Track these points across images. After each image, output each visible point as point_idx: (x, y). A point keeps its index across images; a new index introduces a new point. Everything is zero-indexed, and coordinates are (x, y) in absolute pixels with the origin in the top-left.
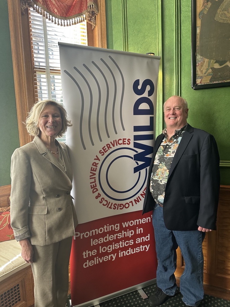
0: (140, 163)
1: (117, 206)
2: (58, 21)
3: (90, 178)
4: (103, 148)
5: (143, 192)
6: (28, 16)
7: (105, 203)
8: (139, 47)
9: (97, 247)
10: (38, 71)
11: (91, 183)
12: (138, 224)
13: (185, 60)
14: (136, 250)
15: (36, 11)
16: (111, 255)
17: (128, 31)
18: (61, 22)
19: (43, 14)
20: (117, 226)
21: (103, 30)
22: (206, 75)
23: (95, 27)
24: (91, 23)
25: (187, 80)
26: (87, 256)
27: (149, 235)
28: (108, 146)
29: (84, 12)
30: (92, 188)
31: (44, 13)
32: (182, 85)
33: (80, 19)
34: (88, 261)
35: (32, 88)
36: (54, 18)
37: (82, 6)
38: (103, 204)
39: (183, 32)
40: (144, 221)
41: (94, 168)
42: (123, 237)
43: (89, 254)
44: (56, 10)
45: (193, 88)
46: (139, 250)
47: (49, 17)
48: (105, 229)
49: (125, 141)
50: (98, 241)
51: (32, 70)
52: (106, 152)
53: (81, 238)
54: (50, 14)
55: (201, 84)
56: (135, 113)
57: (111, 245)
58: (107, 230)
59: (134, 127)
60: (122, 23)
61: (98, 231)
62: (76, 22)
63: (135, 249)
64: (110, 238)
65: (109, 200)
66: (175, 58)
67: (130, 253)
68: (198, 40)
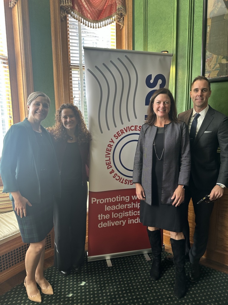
1: (127, 182)
2: (91, 25)
3: (106, 157)
4: (117, 133)
6: (67, 21)
7: (118, 178)
9: (110, 212)
10: (73, 68)
11: (106, 161)
13: (196, 56)
15: (73, 17)
16: (122, 221)
17: (148, 31)
18: (93, 25)
19: (78, 19)
20: (127, 198)
21: (129, 30)
22: (214, 69)
23: (123, 27)
24: (119, 24)
26: (102, 219)
29: (113, 14)
30: (107, 165)
33: (109, 21)
34: (102, 222)
35: (68, 83)
36: (87, 22)
37: (112, 9)
38: (116, 179)
39: (195, 30)
41: (109, 149)
42: (132, 207)
43: (103, 217)
44: (89, 16)
47: (84, 21)
48: (117, 199)
49: (137, 128)
50: (111, 208)
51: (68, 67)
52: (119, 136)
53: (97, 203)
54: (84, 19)
56: (147, 104)
57: (122, 213)
60: (143, 24)
61: (111, 200)
62: (106, 24)
64: (121, 207)
65: (121, 176)
66: (187, 54)
67: (138, 222)
68: (208, 38)
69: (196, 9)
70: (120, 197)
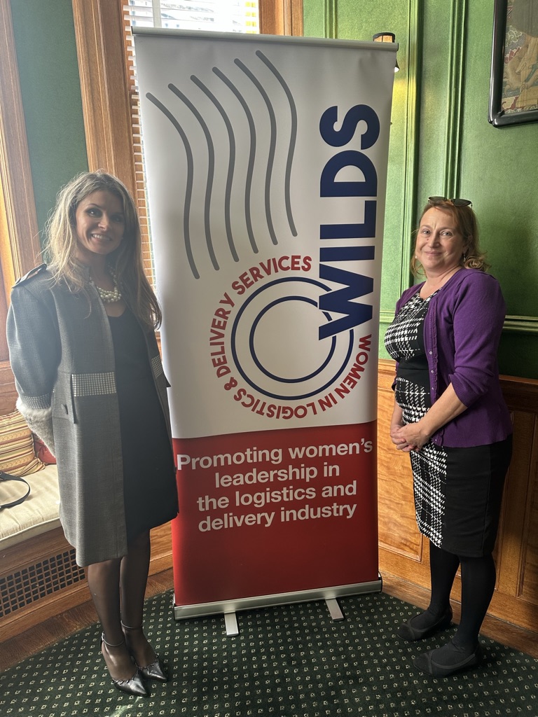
0: (336, 316)
1: (276, 411)
3: (212, 344)
4: (241, 278)
5: (342, 385)
7: (248, 401)
8: (364, 20)
9: (229, 492)
11: (213, 354)
12: (327, 454)
13: (477, 45)
14: (322, 513)
16: (263, 514)
20: (276, 455)
22: (529, 83)
25: (478, 103)
26: (207, 508)
27: (355, 482)
30: (215, 365)
32: (465, 116)
34: (209, 518)
35: (127, 142)
38: (243, 403)
40: (342, 449)
41: (220, 322)
42: (291, 478)
43: (211, 503)
45: (491, 122)
46: (330, 513)
48: (249, 457)
49: (298, 263)
50: (233, 479)
51: (126, 98)
52: (248, 286)
53: (194, 467)
55: (513, 111)
56: (324, 193)
57: (263, 494)
58: (252, 458)
59: (322, 227)
61: (232, 459)
63: (319, 509)
64: (260, 477)
65: (257, 396)
66: (450, 41)
67: (307, 517)
70: (257, 451)
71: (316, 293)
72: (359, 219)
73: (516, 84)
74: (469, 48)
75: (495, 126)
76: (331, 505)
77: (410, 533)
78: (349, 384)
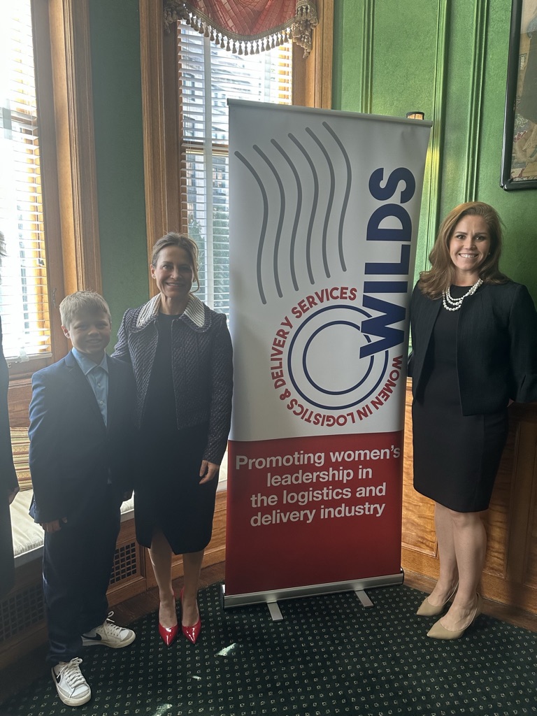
0: (375, 339)
1: (321, 420)
2: (234, 45)
3: (272, 360)
4: (299, 304)
5: (377, 398)
6: (176, 36)
7: (298, 410)
9: (278, 491)
10: (189, 148)
11: (272, 368)
12: (362, 459)
13: (491, 126)
14: (355, 511)
15: (192, 27)
16: (305, 512)
17: (374, 64)
18: (240, 47)
19: (205, 31)
20: (319, 458)
21: (325, 60)
22: (533, 159)
23: (309, 53)
24: (301, 45)
25: (491, 171)
26: (259, 505)
27: (384, 484)
28: (311, 300)
29: (287, 22)
30: (274, 378)
31: (207, 29)
32: (479, 180)
33: (278, 38)
34: (259, 514)
35: (177, 184)
36: (225, 38)
37: (285, 10)
38: (294, 412)
39: (490, 65)
40: (375, 455)
41: (280, 341)
42: (330, 479)
43: (262, 500)
44: (230, 23)
45: (502, 187)
46: (362, 511)
47: (217, 36)
48: (296, 460)
49: (346, 293)
50: (282, 479)
51: (178, 145)
52: (304, 311)
53: (250, 468)
54: (219, 31)
55: (520, 179)
56: (370, 237)
57: (307, 493)
58: (299, 461)
59: (367, 264)
60: (362, 47)
61: (282, 461)
62: (270, 44)
63: (353, 508)
64: (304, 477)
65: (306, 405)
66: (469, 121)
67: (343, 515)
68: (521, 83)
69: (493, 15)
70: (304, 454)
71: (359, 319)
72: (396, 259)
73: (523, 159)
74: (484, 127)
75: (505, 190)
76: (364, 505)
77: (426, 532)
78: (383, 397)
